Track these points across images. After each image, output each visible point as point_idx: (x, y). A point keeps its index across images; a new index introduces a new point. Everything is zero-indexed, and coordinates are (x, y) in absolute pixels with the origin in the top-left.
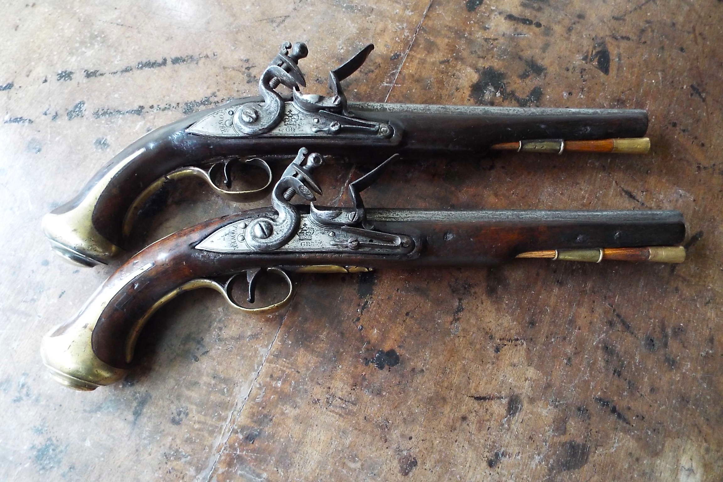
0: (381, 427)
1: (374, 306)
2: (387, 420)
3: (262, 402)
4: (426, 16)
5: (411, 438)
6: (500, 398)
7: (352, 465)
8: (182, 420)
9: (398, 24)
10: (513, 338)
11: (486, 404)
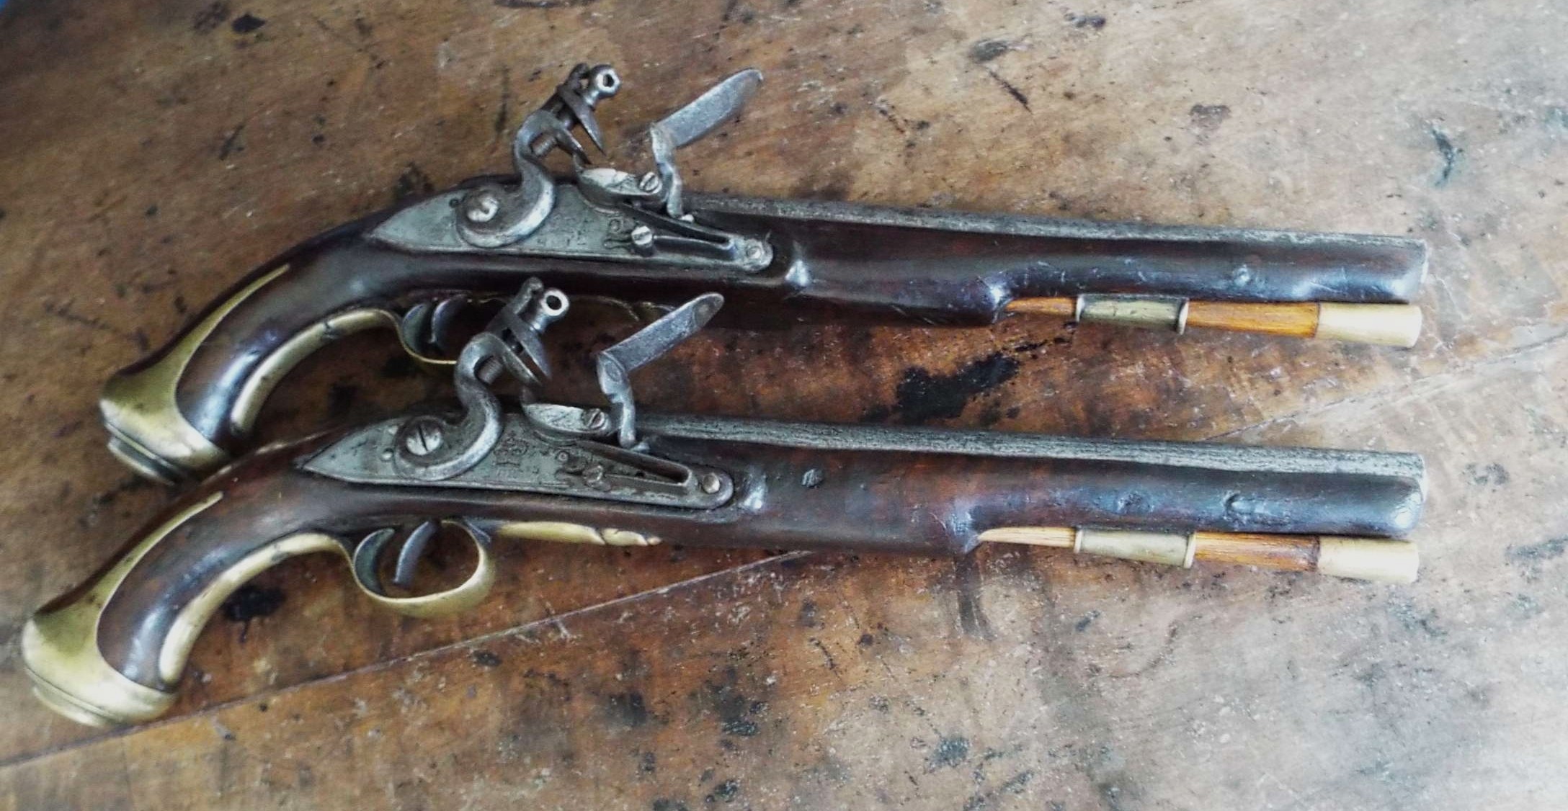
0: (1192, 185)
1: (1015, 334)
2: (1174, 186)
3: (1329, 373)
4: (346, 668)
5: (1168, 139)
6: (995, 76)
7: (1287, 182)
8: (1488, 468)
9: (404, 710)
10: (886, 118)
11: (1020, 85)
